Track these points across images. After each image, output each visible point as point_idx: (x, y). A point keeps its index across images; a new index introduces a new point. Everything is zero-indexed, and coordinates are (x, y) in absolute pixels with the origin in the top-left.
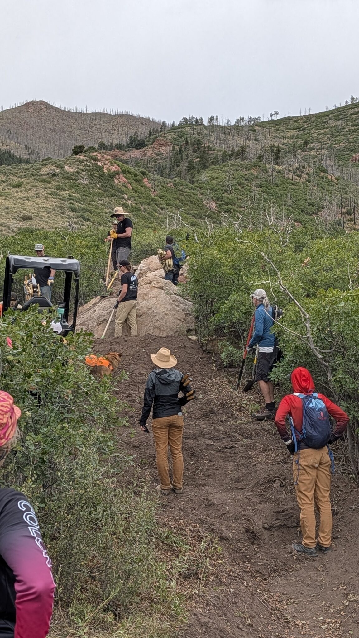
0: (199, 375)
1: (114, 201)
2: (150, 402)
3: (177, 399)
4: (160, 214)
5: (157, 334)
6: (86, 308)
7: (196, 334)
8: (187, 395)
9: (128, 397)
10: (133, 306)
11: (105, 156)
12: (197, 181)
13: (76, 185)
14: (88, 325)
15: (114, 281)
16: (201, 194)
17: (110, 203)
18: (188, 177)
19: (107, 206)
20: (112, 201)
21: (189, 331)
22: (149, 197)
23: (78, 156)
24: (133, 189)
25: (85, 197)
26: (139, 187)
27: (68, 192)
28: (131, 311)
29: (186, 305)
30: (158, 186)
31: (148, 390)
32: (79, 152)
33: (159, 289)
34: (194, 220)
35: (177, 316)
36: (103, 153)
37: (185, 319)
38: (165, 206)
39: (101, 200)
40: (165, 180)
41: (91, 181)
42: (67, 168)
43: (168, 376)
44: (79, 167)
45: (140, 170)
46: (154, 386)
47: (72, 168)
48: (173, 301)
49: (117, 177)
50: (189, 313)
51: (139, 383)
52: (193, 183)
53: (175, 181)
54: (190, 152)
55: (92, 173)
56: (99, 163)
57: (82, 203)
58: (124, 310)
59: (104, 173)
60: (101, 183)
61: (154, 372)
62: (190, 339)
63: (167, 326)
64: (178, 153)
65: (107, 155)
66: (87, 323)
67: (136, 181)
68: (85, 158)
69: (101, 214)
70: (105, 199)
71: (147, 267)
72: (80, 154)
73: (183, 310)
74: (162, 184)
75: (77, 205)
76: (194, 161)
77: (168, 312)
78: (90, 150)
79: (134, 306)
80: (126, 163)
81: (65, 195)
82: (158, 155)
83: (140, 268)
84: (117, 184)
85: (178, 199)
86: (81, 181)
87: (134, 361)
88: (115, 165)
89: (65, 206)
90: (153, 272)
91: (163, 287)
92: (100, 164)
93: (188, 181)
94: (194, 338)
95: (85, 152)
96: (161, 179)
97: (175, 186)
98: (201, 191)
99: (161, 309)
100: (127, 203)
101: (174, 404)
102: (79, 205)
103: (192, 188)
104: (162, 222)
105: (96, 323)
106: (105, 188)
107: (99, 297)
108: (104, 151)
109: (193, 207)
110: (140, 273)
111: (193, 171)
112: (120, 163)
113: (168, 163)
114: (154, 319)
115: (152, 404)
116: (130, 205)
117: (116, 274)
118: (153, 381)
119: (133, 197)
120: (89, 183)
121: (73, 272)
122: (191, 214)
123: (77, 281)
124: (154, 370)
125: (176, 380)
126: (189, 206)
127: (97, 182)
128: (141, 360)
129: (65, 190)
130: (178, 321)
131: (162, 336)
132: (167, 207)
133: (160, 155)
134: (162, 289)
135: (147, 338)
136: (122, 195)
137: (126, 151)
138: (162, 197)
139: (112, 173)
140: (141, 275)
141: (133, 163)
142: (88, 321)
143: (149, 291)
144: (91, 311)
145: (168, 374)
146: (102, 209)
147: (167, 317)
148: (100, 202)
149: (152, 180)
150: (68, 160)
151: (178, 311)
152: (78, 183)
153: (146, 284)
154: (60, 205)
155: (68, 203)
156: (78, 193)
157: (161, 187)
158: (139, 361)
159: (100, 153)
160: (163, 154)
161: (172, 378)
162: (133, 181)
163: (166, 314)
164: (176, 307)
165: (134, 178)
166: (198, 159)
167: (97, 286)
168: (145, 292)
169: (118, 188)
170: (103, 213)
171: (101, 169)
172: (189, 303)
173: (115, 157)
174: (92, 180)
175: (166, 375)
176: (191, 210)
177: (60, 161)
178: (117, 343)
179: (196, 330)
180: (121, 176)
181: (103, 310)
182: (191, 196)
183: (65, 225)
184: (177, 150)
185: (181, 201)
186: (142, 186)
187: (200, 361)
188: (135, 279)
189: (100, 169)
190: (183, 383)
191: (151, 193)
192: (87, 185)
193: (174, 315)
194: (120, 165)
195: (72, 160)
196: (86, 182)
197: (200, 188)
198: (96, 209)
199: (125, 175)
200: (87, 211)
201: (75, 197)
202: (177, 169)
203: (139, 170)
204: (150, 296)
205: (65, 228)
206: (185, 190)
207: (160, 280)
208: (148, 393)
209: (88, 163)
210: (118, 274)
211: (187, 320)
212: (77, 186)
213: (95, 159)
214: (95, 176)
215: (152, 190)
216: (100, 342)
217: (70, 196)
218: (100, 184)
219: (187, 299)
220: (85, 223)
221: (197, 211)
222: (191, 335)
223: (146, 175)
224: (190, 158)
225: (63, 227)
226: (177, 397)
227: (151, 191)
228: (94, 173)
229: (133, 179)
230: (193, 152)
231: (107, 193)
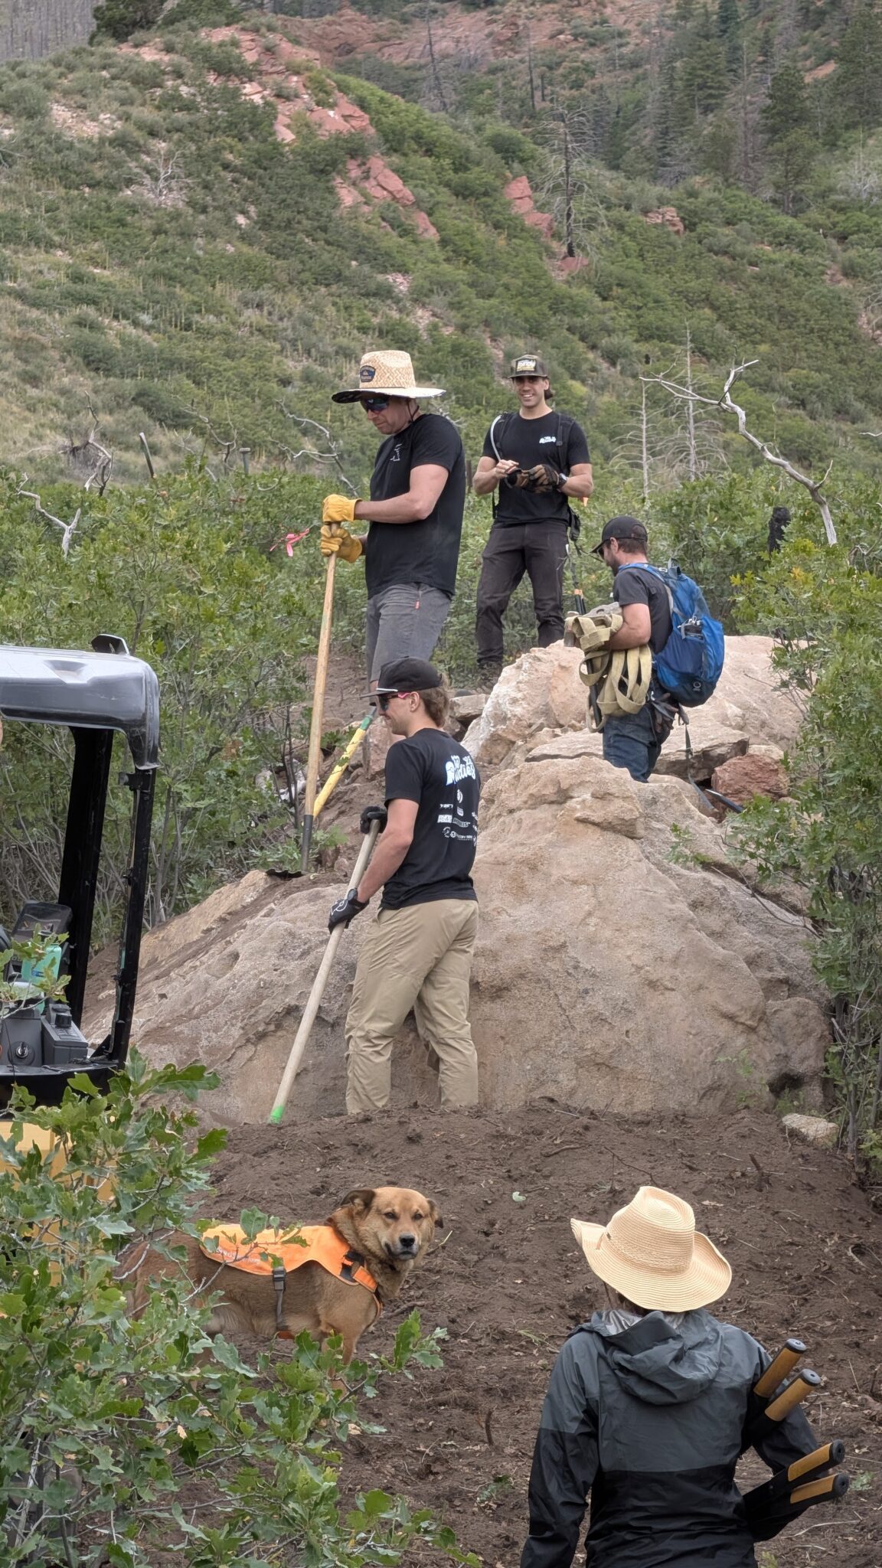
0: (850, 1354)
1: (330, 310)
2: (568, 1515)
3: (734, 1499)
4: (600, 389)
5: (598, 1103)
6: (179, 941)
7: (828, 1108)
8: (795, 1469)
9: (427, 1472)
10: (451, 934)
11: (285, 46)
12: (823, 195)
13: (116, 213)
14: (195, 1041)
15: (340, 782)
16: (846, 275)
17: (308, 324)
18: (771, 174)
19: (294, 342)
20: (317, 309)
21: (787, 1084)
22: (534, 289)
23: (125, 50)
24: (444, 242)
25: (161, 287)
26: (482, 231)
27: (67, 259)
28: (438, 961)
29: (769, 930)
30: (590, 224)
31: (558, 1437)
32: (136, 25)
33: (610, 836)
34: (801, 422)
35: (715, 998)
36: (271, 29)
37: (763, 1017)
38: (626, 341)
39: (260, 306)
40: (631, 190)
41: (200, 195)
42: (60, 114)
43: (677, 1359)
44: (136, 111)
45: (489, 131)
46: (591, 1416)
47: (94, 119)
48: (694, 905)
49: (355, 173)
50: (785, 981)
51: (489, 1391)
52: (796, 205)
53: (692, 194)
54: (782, 23)
55: (210, 143)
56: (248, 88)
57: (146, 318)
58: (402, 957)
59: (277, 146)
60: (256, 202)
61: (591, 1331)
62: (794, 1134)
63: (656, 1056)
64: (714, 30)
65: (296, 41)
66: (184, 1029)
67: (463, 192)
68: (166, 58)
69: (256, 385)
70: (278, 298)
71: (538, 702)
72: (139, 35)
73: (752, 962)
74: (615, 213)
75: (114, 332)
76: (808, 79)
77: (663, 973)
78: (195, 13)
79: (463, 935)
80: (407, 88)
81: (51, 276)
82: (594, 41)
83: (497, 706)
84: (355, 207)
85: (708, 301)
86: (144, 193)
87: (464, 1262)
88: (343, 101)
89: (46, 340)
90: (571, 734)
91: (632, 823)
92: (253, 93)
93: (769, 193)
94: (817, 1127)
95: (170, 21)
96: (610, 181)
97: (690, 226)
98: (842, 256)
99: (619, 954)
100: (410, 320)
101: (713, 1524)
102: (132, 331)
103: (786, 239)
104: (611, 437)
105: (236, 1032)
106: (282, 236)
107: (257, 877)
108: (278, 20)
109: (795, 349)
110: (495, 739)
111: (796, 135)
112: (371, 90)
113: (653, 92)
114: (580, 1009)
115: (577, 1523)
116: (425, 336)
117: (357, 738)
118: (583, 1390)
119: (441, 285)
120: (191, 203)
121: (121, 734)
122: (783, 390)
123: (142, 783)
124: (594, 1322)
125: (724, 1382)
126: (775, 342)
127: (237, 197)
128: (502, 1255)
129: (50, 245)
130: (724, 1029)
131: (626, 1112)
132: (644, 348)
133: (603, 40)
134: (632, 836)
135: (537, 1122)
136: (380, 277)
137: (405, 20)
138: (616, 291)
139: (325, 148)
140: (499, 747)
141: (447, 87)
142: (190, 1016)
143: (551, 844)
144: (212, 958)
145: (674, 1346)
146: (260, 356)
147: (655, 1000)
148: (251, 315)
149: (556, 188)
150: (71, 69)
151: (723, 966)
152: (122, 204)
153: (537, 801)
154: (18, 332)
155: (68, 318)
156: (123, 264)
157: (607, 231)
158: (492, 1262)
159: (256, 30)
160: (620, 35)
161: (701, 1368)
162: (445, 195)
163: (652, 985)
164: (707, 942)
165: (450, 175)
166: (830, 68)
167: (244, 811)
168: (525, 852)
169: (355, 233)
170: (266, 378)
171: (259, 121)
172: (790, 917)
173: (344, 53)
174: (207, 186)
175: (663, 1352)
176: (788, 368)
177: (22, 75)
178: (361, 1149)
179: (826, 1084)
180: (377, 163)
181: (282, 952)
182: (785, 283)
183: (44, 449)
184: (707, 14)
185: (724, 312)
186: (497, 226)
187: (851, 1267)
188: (470, 772)
189: (255, 126)
190: (766, 1402)
191: (547, 264)
192: (176, 216)
193: (701, 987)
194: (374, 102)
195: (91, 68)
196: (172, 199)
197: (842, 238)
198: (229, 355)
199: (395, 159)
200: (172, 364)
201: (108, 285)
202: (706, 125)
203: (479, 129)
204: (556, 873)
205: (46, 469)
206: (753, 248)
207: (616, 781)
208: (557, 1455)
209: (184, 90)
210: (364, 744)
211: (776, 1021)
212: (122, 223)
213: (226, 67)
214: (226, 167)
215: (555, 245)
216: (260, 1146)
217: (78, 278)
218: (252, 209)
219: (776, 898)
220: (165, 437)
221: (818, 370)
222: (801, 1110)
223: (522, 161)
224: (780, 61)
225: (31, 460)
226: (728, 1485)
227: (552, 255)
228: (217, 150)
229: (447, 185)
230: (799, 25)
231: (294, 263)
